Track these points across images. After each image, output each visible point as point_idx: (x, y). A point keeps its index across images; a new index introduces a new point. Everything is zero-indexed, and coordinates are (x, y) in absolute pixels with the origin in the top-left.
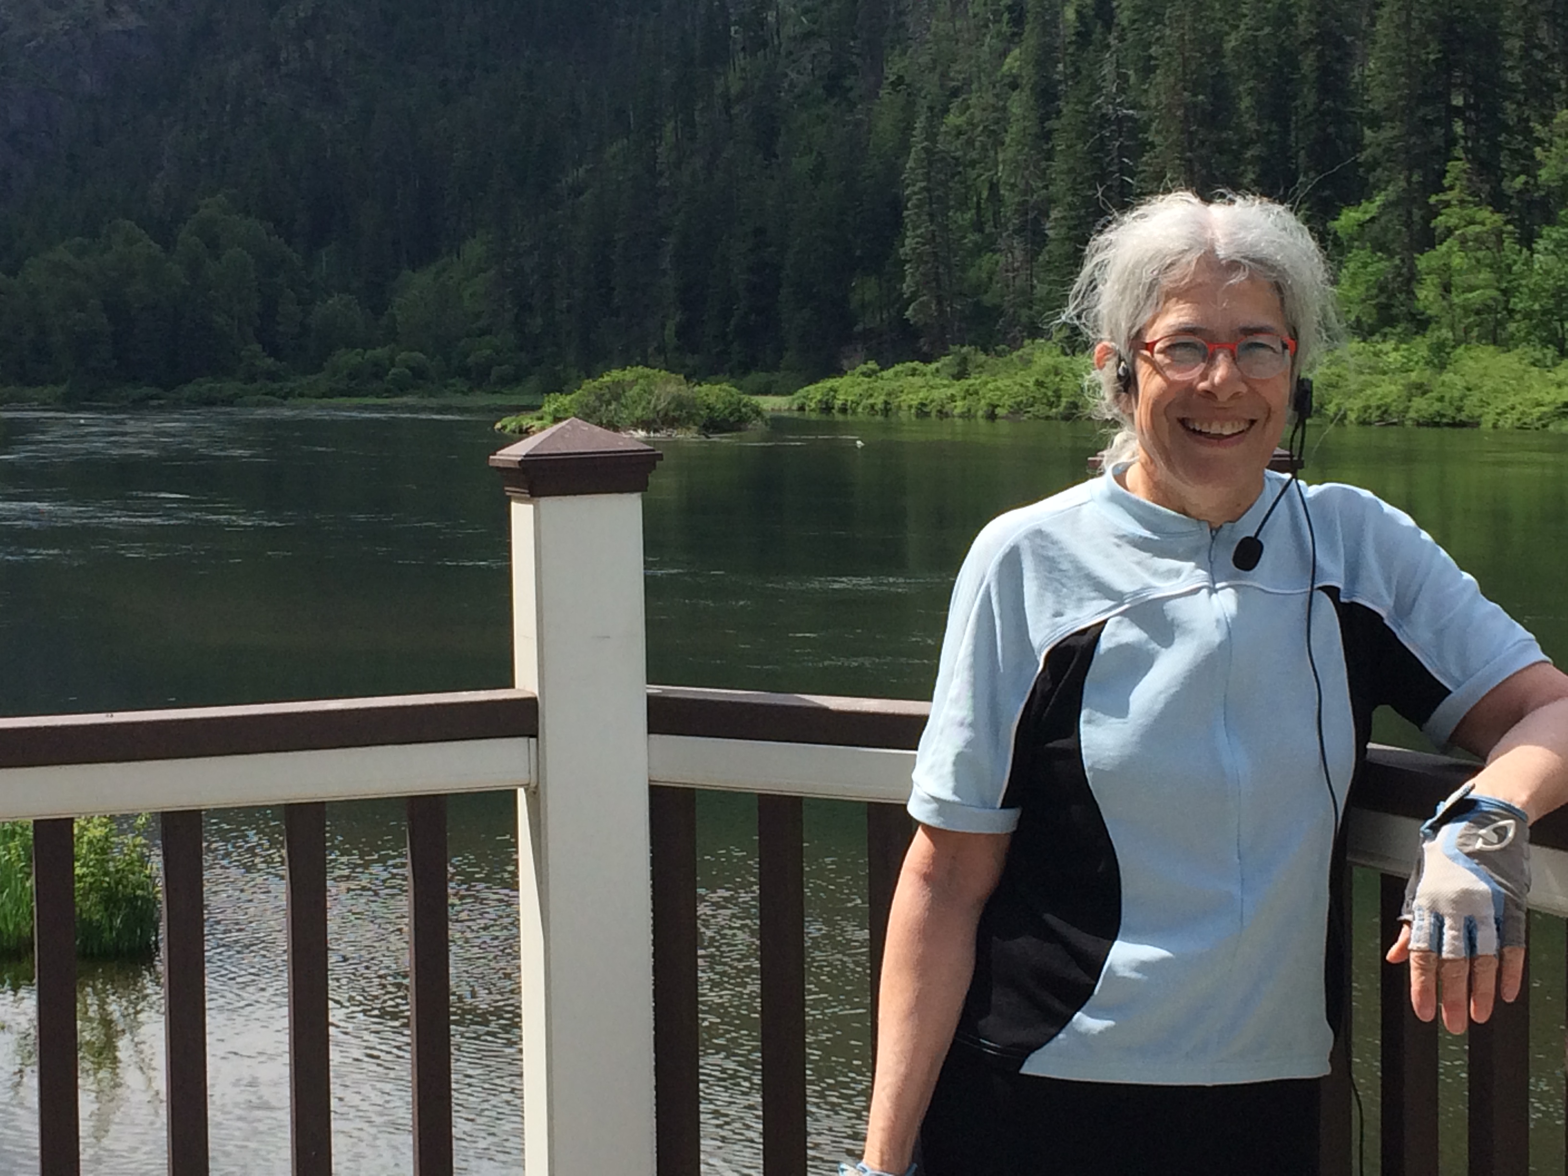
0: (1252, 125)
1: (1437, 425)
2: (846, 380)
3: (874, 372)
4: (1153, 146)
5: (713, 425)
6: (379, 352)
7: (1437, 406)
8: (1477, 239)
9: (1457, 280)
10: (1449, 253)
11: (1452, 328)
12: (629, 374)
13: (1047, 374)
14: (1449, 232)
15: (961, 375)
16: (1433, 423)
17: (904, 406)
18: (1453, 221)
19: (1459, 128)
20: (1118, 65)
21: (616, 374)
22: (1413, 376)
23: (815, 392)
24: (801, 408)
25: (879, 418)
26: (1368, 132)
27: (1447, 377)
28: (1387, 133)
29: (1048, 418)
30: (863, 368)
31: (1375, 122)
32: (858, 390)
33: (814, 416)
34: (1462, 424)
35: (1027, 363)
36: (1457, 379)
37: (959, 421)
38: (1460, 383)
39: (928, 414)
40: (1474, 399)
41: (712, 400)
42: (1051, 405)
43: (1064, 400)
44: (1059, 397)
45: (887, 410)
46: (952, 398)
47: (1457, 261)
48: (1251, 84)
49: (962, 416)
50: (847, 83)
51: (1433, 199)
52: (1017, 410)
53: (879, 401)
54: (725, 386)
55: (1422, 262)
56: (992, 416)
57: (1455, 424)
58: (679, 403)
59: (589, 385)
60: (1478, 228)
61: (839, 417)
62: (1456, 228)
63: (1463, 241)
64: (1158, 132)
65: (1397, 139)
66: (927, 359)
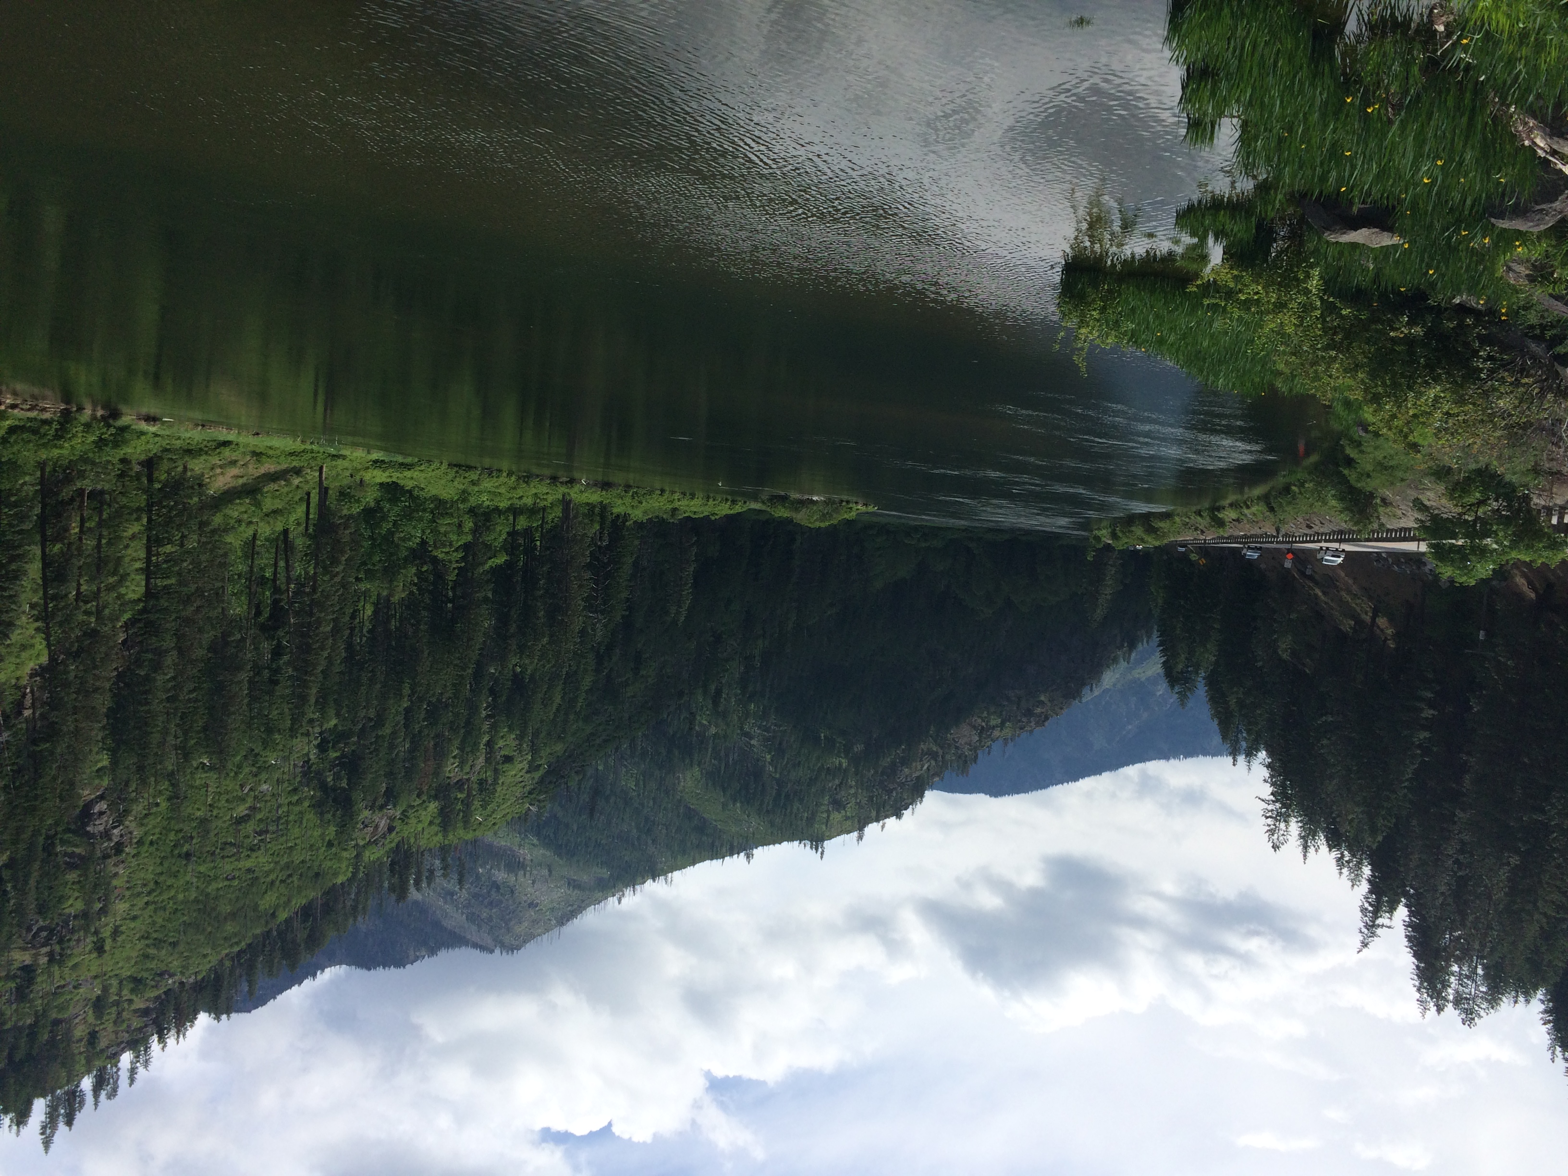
0: (539, 604)
1: (467, 467)
2: (724, 513)
3: (712, 515)
4: (582, 599)
5: (784, 499)
6: (923, 545)
7: (467, 475)
8: (444, 546)
9: (455, 528)
10: (458, 541)
11: (458, 509)
12: (818, 524)
13: (637, 507)
14: (457, 550)
15: (675, 510)
16: (469, 468)
17: (700, 499)
18: (455, 554)
19: (450, 594)
20: (595, 635)
21: (823, 525)
22: (476, 489)
23: (738, 509)
24: (745, 502)
25: (712, 495)
26: (490, 595)
27: (461, 487)
28: (480, 595)
29: (638, 487)
30: (717, 517)
31: (486, 600)
32: (720, 508)
33: (740, 499)
34: (455, 465)
35: (645, 512)
36: (457, 486)
37: (677, 489)
38: (456, 483)
39: (691, 494)
40: (450, 477)
41: (783, 510)
42: (636, 493)
43: (631, 494)
44: (632, 496)
45: (708, 498)
46: (679, 500)
47: (454, 537)
48: (538, 622)
49: (675, 492)
50: (712, 639)
51: (463, 564)
52: (651, 492)
53: (711, 502)
54: (776, 515)
55: (469, 538)
56: (663, 491)
57: (459, 466)
58: (797, 510)
59: (835, 522)
60: (444, 550)
61: (729, 497)
62: (453, 551)
63: (451, 545)
64: (579, 605)
65: (476, 592)
66: (688, 518)
